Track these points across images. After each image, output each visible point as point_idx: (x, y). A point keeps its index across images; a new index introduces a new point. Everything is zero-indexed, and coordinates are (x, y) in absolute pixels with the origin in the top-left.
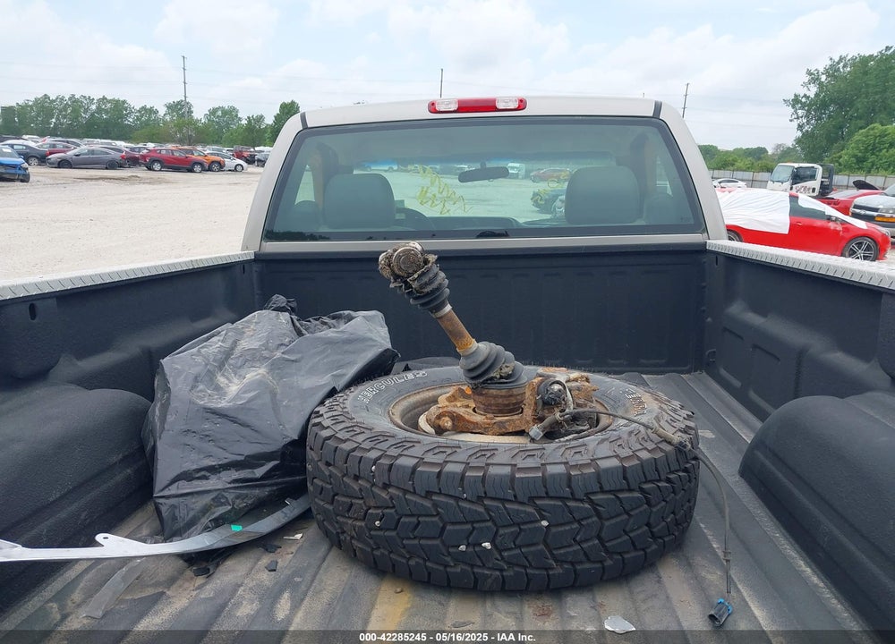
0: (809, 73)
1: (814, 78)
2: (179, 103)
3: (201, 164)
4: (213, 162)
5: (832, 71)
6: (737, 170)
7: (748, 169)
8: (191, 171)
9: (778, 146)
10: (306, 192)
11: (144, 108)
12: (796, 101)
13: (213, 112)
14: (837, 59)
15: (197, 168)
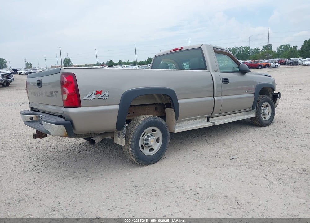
2: (267, 45)
3: (261, 66)
4: (266, 65)
8: (258, 68)
11: (255, 49)
13: (281, 46)
15: (260, 67)
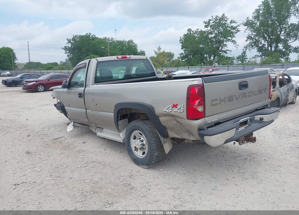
0: (67, 40)
1: (69, 41)
5: (74, 39)
6: (55, 70)
7: (59, 69)
9: (61, 62)
10: (98, 75)
12: (65, 48)
14: (75, 36)
